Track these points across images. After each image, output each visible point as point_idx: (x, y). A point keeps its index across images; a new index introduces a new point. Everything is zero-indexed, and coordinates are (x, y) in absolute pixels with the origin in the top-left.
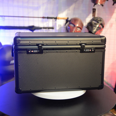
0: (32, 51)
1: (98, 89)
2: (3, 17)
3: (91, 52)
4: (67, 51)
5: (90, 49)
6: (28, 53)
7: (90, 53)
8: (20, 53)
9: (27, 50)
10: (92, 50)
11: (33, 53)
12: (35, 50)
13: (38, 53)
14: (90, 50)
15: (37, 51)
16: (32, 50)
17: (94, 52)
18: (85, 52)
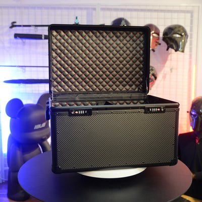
0: (77, 112)
1: (170, 165)
2: (24, 68)
3: (160, 112)
4: (126, 111)
5: (158, 108)
6: (70, 115)
7: (158, 113)
8: (59, 115)
9: (69, 111)
10: (161, 109)
11: (78, 115)
12: (80, 110)
13: (85, 115)
14: (159, 110)
15: (83, 112)
16: (76, 110)
17: (164, 111)
18: (152, 112)
